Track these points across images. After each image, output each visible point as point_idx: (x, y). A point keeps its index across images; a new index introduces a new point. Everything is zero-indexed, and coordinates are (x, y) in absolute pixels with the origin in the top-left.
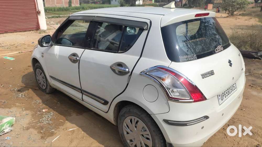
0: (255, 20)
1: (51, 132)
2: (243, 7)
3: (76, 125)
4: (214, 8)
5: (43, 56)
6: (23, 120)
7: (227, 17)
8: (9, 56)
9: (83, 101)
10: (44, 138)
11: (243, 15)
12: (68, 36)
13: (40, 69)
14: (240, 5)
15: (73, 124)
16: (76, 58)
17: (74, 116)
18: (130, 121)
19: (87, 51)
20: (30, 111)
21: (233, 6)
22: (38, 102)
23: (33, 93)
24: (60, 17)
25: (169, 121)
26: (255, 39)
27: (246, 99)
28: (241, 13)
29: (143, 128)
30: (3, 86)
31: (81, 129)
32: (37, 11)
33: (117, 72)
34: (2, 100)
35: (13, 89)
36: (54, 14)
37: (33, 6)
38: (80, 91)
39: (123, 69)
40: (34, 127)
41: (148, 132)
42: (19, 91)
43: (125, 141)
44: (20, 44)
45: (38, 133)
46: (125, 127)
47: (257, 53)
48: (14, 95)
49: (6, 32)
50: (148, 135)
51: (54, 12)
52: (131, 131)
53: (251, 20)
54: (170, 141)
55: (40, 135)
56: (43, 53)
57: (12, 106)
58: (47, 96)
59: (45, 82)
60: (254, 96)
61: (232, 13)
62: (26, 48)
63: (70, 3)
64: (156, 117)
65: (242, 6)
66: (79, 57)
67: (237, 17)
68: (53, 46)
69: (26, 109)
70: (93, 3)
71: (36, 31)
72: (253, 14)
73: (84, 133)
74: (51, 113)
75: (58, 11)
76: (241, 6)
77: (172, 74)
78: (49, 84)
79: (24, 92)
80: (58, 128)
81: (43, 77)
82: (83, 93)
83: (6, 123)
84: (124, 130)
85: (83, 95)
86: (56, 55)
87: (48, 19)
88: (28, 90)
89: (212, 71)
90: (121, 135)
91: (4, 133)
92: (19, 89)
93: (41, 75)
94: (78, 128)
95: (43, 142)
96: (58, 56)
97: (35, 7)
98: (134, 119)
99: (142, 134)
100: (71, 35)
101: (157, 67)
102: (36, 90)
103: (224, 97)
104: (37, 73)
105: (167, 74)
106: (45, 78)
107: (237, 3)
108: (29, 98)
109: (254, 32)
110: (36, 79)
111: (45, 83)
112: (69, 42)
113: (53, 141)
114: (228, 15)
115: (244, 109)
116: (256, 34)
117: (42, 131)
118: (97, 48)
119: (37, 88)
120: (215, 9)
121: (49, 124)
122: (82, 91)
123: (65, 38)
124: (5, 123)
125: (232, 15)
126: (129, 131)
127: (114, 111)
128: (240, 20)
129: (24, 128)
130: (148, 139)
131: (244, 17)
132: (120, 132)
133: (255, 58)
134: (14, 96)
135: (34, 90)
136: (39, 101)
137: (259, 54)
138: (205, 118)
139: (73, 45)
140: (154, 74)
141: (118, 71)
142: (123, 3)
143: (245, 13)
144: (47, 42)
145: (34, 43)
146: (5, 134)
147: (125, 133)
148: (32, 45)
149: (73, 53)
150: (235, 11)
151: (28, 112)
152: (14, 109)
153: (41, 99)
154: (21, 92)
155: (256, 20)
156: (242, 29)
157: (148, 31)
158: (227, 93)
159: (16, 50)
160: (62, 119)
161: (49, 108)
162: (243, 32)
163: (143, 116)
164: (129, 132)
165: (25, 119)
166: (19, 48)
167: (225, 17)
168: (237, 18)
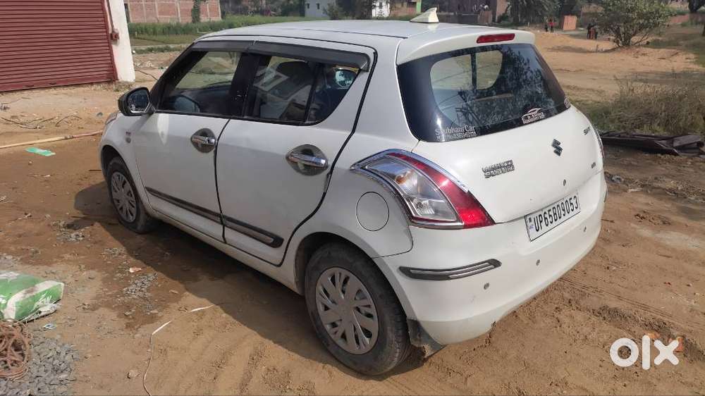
0: (687, 59)
1: (149, 313)
2: (656, 25)
3: (208, 299)
4: (581, 26)
5: (128, 141)
6: (83, 290)
7: (613, 50)
8: (40, 146)
9: (225, 243)
10: (133, 327)
11: (656, 45)
12: (189, 93)
13: (122, 173)
14: (648, 19)
15: (201, 297)
16: (209, 141)
17: (204, 280)
18: (331, 280)
19: (234, 123)
20: (98, 272)
21: (627, 21)
22: (117, 252)
23: (104, 231)
24: (168, 50)
25: (411, 271)
26: (677, 107)
27: (623, 246)
28: (650, 39)
29: (359, 291)
30: (30, 216)
31: (222, 307)
32: (110, 32)
33: (301, 167)
34: (29, 247)
35: (54, 223)
36: (154, 41)
37: (100, 19)
38: (219, 220)
39: (313, 159)
40: (108, 305)
41: (370, 301)
42: (69, 226)
43: (321, 327)
44: (66, 117)
45: (118, 316)
46: (320, 294)
47: (670, 140)
48: (58, 236)
49: (30, 88)
50: (369, 306)
51: (154, 37)
52: (334, 302)
53: (675, 58)
54: (415, 315)
55: (123, 322)
56: (128, 133)
57: (55, 260)
58: (140, 240)
59: (135, 205)
60: (644, 239)
61: (625, 40)
62: (82, 128)
63: (196, 12)
64: (384, 263)
65: (651, 21)
66: (214, 138)
67: (637, 49)
68: (155, 114)
69: (90, 267)
70: (256, 12)
71: (106, 85)
72: (682, 42)
73: (228, 316)
74: (150, 275)
75: (164, 33)
76: (649, 22)
77: (419, 168)
78: (143, 207)
79: (82, 230)
80: (168, 306)
81: (130, 192)
82: (224, 223)
83: (44, 292)
84: (317, 301)
85: (226, 228)
86: (160, 135)
87: (136, 55)
88: (92, 225)
89: (508, 162)
90: (312, 313)
91: (40, 315)
92: (69, 222)
93: (123, 187)
94: (212, 305)
95: (132, 335)
96: (165, 137)
97: (103, 23)
98: (340, 274)
99: (356, 305)
100: (198, 89)
101: (388, 152)
102: (110, 224)
103: (543, 223)
104: (113, 184)
105: (406, 167)
106: (133, 196)
107: (638, 12)
108: (96, 243)
109: (677, 88)
110: (112, 200)
111: (133, 207)
112: (193, 104)
113: (154, 333)
114: (615, 45)
115: (614, 268)
116: (680, 93)
117: (127, 313)
118: (259, 116)
119: (114, 221)
120: (582, 29)
121: (145, 299)
122: (223, 220)
123: (183, 96)
124: (41, 294)
125: (627, 44)
126: (329, 303)
127: (296, 260)
128: (646, 58)
129: (86, 307)
130: (369, 316)
131: (656, 50)
132: (310, 308)
133: (664, 152)
134: (58, 238)
135: (108, 225)
136: (119, 249)
137: (676, 144)
138: (491, 264)
139: (201, 111)
140: (380, 168)
141: (305, 165)
142: (336, 12)
143: (660, 38)
144: (140, 104)
145: (103, 116)
146: (41, 317)
147: (321, 308)
148: (98, 119)
149: (201, 130)
150: (634, 35)
151: (93, 273)
152: (59, 268)
153: (124, 246)
154: (75, 229)
155: (690, 59)
156: (646, 81)
157: (369, 73)
158: (550, 216)
159: (57, 133)
160: (175, 287)
161: (144, 265)
162: (648, 90)
163: (359, 264)
164: (329, 307)
165: (86, 289)
166: (64, 126)
167: (607, 51)
168: (637, 52)
